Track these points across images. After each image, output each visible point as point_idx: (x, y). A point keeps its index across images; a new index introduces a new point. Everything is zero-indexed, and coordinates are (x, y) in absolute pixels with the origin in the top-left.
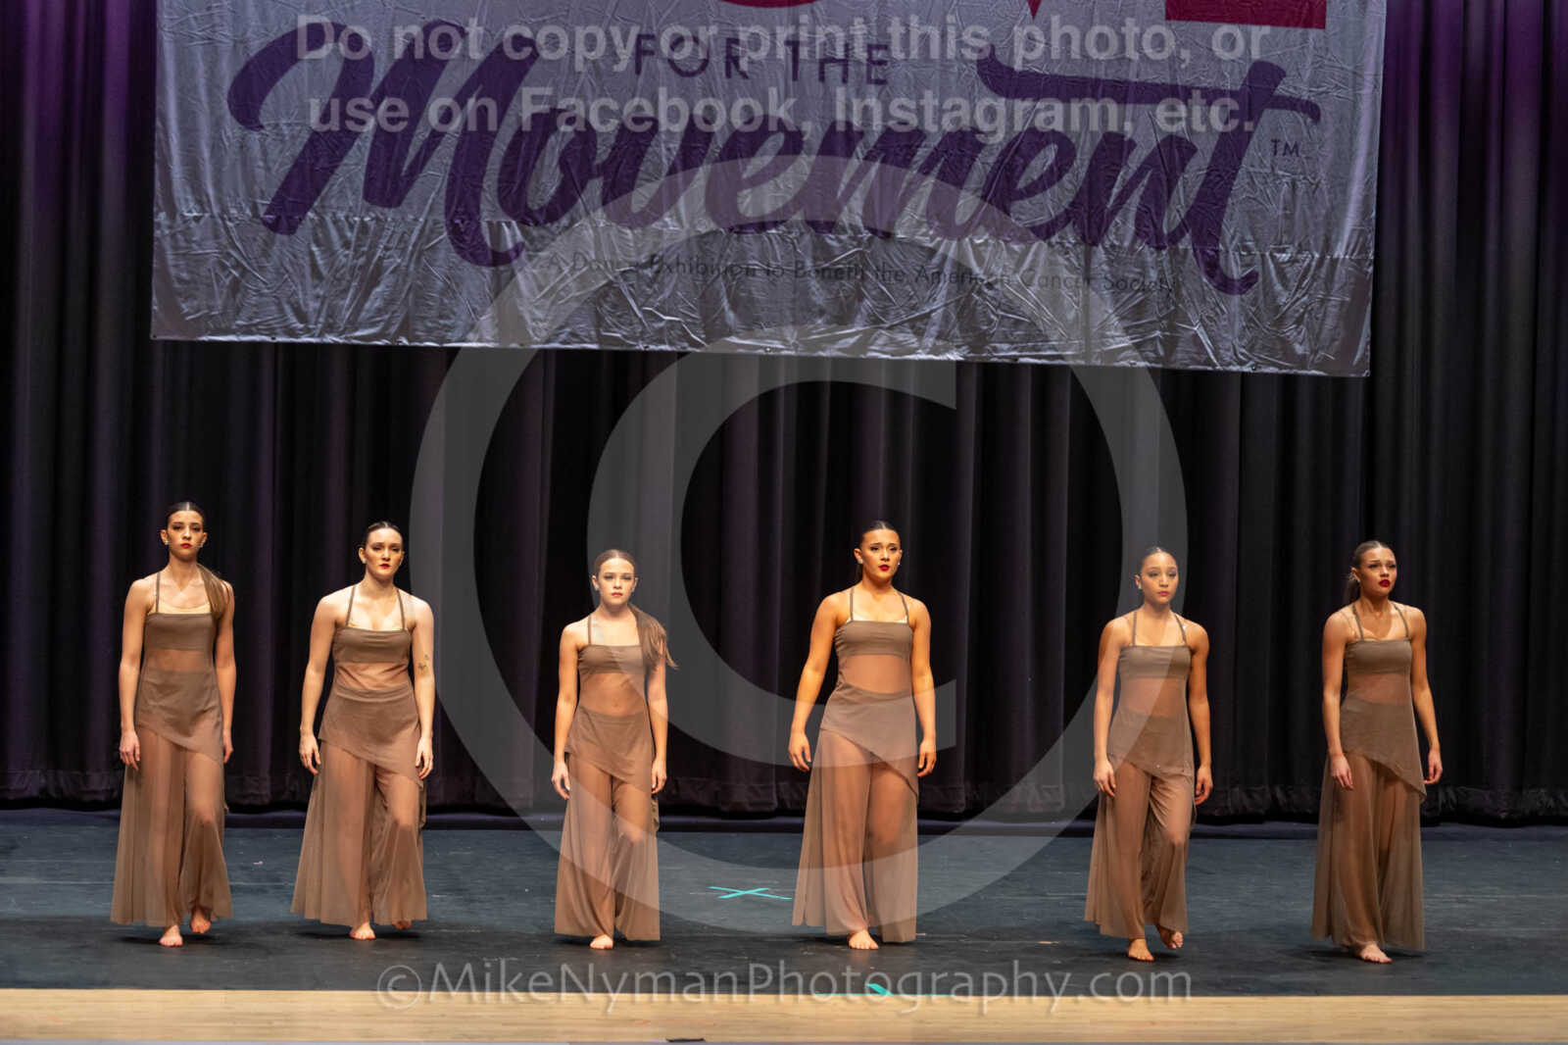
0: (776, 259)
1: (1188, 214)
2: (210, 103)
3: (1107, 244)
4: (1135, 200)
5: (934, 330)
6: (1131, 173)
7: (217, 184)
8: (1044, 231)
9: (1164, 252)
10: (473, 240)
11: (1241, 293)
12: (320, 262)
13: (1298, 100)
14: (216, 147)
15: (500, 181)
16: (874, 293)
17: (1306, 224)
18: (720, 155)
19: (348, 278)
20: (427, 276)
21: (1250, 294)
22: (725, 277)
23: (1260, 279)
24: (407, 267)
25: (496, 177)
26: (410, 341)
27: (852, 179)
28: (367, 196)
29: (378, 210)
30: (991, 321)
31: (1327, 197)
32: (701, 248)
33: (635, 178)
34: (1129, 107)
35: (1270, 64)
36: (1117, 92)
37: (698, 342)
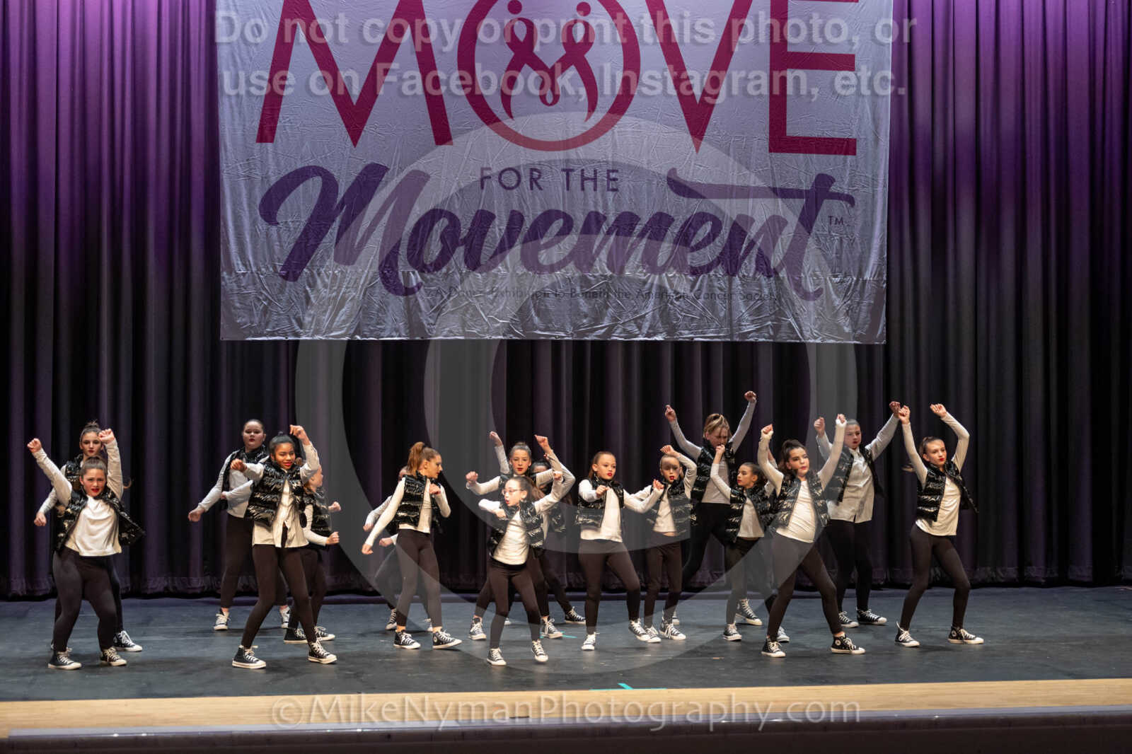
0: (560, 288)
1: (784, 257)
2: (250, 211)
3: (741, 275)
5: (647, 324)
6: (753, 236)
7: (255, 258)
8: (705, 269)
9: (772, 279)
10: (395, 281)
11: (814, 300)
12: (311, 296)
13: (843, 194)
14: (254, 236)
15: (408, 249)
16: (614, 305)
17: (848, 259)
18: (528, 232)
19: (326, 304)
20: (370, 302)
21: (819, 301)
22: (533, 299)
23: (824, 292)
24: (359, 297)
25: (406, 247)
26: (362, 337)
27: (601, 243)
28: (335, 260)
29: (342, 267)
30: (679, 318)
31: (859, 246)
32: (520, 284)
33: (481, 245)
34: (751, 200)
35: (826, 175)
36: (744, 192)
37: (519, 334)
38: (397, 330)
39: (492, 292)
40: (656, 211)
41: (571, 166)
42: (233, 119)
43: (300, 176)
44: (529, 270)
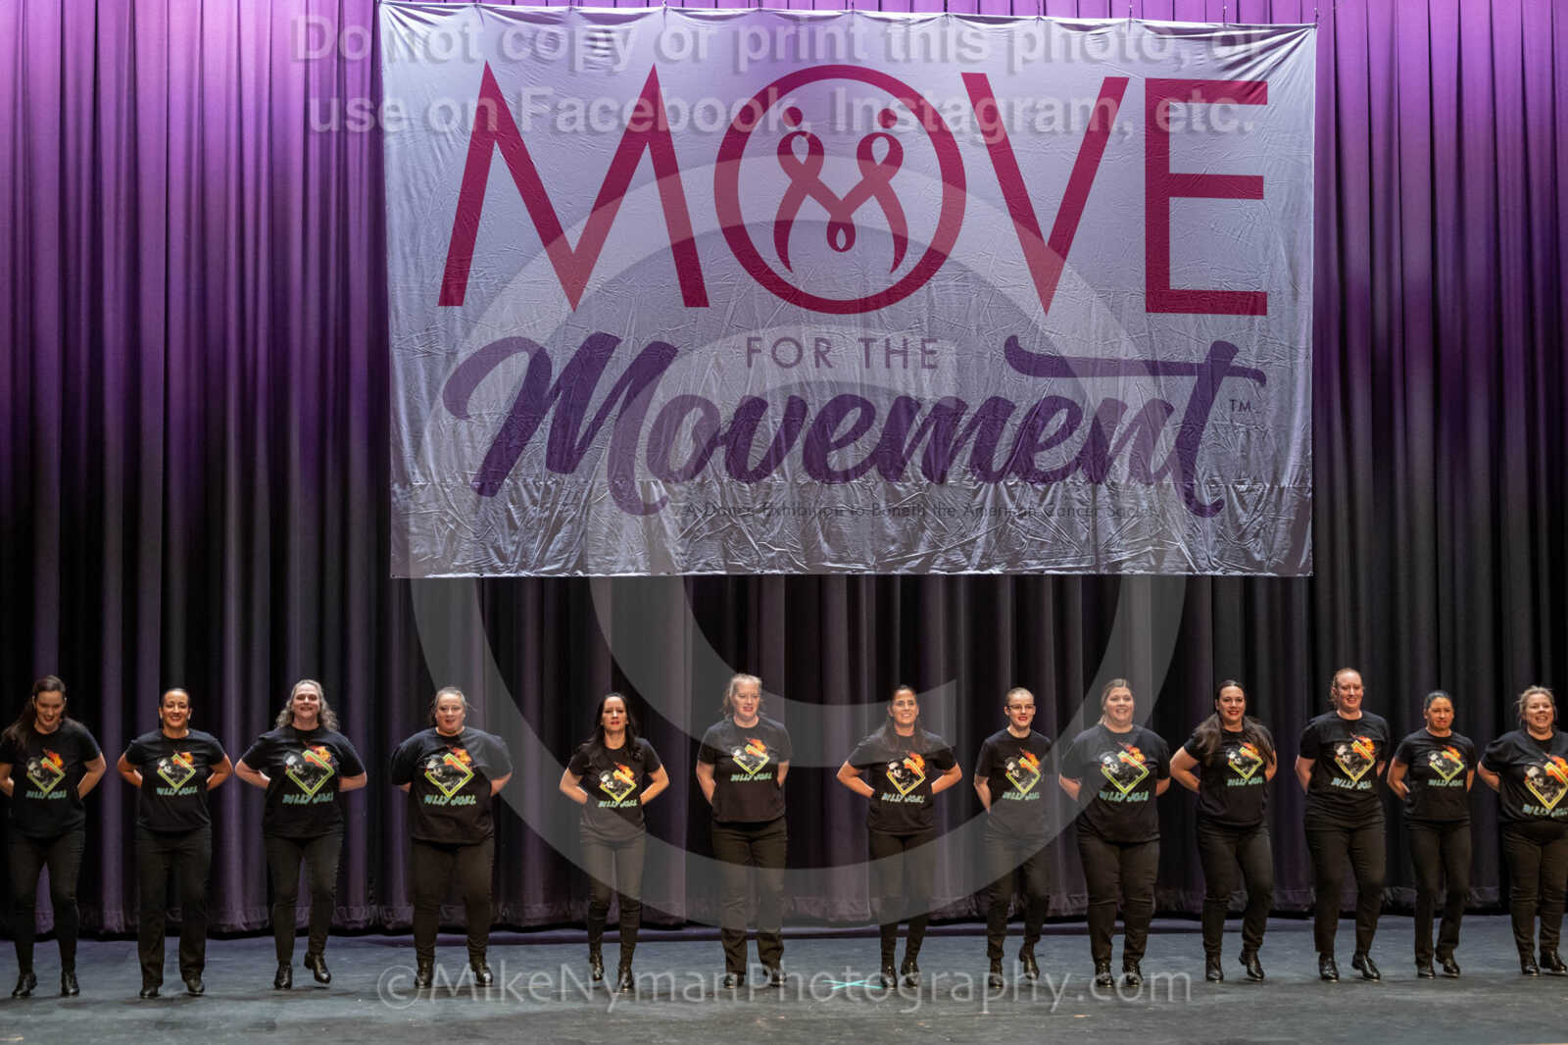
0: (858, 503)
1: (1170, 458)
2: (431, 401)
3: (1109, 482)
4: (1128, 448)
5: (978, 552)
6: (1124, 428)
7: (437, 460)
8: (1060, 475)
9: (1152, 487)
10: (630, 495)
11: (1213, 516)
12: (515, 516)
13: (1249, 369)
15: (648, 451)
16: (933, 525)
17: (1258, 458)
18: (813, 426)
19: (536, 527)
20: (595, 524)
21: (1218, 517)
22: (819, 517)
23: (1226, 505)
24: (581, 517)
25: (645, 447)
26: (584, 572)
27: (913, 440)
28: (549, 466)
29: (557, 476)
30: (1023, 543)
31: (1274, 442)
32: (802, 497)
33: (749, 445)
34: (1121, 379)
35: (1226, 343)
36: (1113, 368)
37: (801, 567)
38: (633, 563)
39: (764, 509)
40: (990, 394)
41: (872, 333)
42: (407, 275)
43: (500, 350)
44: (814, 478)
